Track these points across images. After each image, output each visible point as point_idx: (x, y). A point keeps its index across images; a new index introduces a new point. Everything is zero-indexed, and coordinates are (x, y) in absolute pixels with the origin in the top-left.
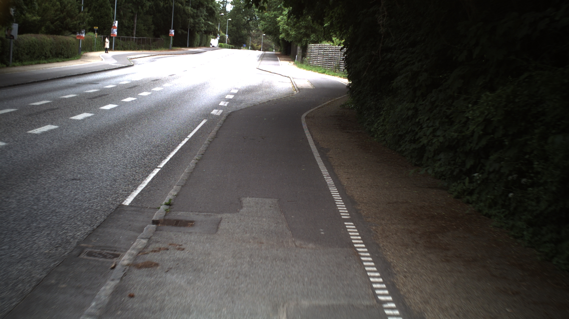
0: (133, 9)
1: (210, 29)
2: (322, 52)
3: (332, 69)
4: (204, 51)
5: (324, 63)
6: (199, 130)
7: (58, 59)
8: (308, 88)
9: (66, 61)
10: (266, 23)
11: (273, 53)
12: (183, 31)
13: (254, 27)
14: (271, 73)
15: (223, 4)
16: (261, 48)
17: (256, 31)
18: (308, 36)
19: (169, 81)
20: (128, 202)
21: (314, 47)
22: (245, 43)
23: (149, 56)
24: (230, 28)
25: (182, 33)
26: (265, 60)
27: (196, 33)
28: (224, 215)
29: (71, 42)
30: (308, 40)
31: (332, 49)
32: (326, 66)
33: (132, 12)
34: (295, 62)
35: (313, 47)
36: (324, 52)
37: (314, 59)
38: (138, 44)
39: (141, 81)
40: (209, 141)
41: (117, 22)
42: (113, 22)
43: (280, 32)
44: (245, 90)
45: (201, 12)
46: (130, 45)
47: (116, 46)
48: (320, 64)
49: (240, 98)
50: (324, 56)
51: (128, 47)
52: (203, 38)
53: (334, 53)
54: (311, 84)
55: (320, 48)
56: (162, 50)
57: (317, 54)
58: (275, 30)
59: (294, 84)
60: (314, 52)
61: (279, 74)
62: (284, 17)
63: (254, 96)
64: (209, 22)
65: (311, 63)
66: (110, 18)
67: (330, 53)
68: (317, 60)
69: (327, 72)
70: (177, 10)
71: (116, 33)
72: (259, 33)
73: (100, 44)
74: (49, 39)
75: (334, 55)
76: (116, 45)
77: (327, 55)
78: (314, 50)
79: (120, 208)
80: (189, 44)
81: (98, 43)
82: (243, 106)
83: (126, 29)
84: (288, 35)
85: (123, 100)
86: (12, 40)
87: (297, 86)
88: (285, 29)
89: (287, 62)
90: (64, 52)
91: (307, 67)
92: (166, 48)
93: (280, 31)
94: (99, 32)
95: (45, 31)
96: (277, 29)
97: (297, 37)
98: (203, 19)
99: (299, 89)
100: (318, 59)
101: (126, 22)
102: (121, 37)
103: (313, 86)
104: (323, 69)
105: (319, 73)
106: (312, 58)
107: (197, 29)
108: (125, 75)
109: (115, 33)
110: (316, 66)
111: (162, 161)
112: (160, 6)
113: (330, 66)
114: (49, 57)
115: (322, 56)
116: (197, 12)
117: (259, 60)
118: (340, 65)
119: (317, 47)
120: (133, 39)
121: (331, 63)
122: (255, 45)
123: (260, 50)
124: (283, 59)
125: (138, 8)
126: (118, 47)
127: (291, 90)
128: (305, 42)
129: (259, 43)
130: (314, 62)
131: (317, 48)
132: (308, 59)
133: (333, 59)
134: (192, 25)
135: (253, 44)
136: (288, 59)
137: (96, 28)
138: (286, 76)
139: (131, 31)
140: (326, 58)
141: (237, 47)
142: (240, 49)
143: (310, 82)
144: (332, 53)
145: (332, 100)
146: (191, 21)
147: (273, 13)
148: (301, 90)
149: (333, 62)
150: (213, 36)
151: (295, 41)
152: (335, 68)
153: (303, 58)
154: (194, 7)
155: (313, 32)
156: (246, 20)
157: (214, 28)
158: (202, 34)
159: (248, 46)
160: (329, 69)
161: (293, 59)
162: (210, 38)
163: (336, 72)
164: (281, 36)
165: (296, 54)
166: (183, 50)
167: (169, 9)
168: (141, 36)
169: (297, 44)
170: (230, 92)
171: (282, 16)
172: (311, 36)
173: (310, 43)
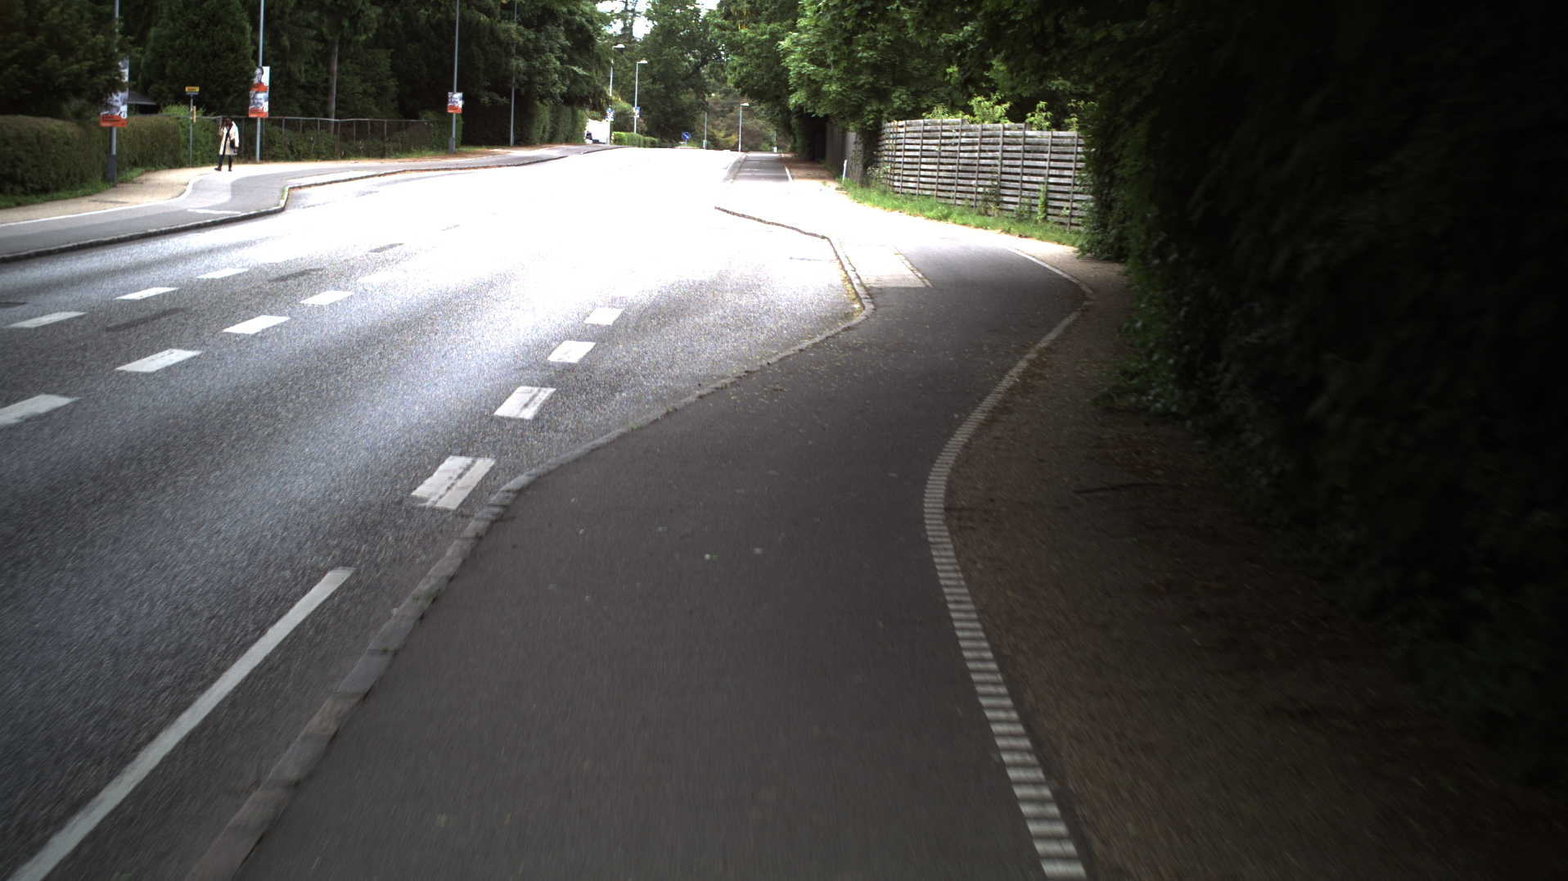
0: (324, 29)
1: (582, 90)
2: (933, 148)
3: (973, 203)
5: (943, 184)
8: (904, 285)
10: (746, 61)
11: (773, 157)
12: (496, 97)
13: (717, 84)
14: (764, 222)
15: (624, 19)
16: (738, 143)
17: (723, 95)
18: (882, 95)
21: (905, 132)
22: (690, 131)
24: (646, 87)
25: (493, 103)
26: (745, 177)
27: (538, 103)
30: (882, 107)
31: (971, 134)
32: (951, 195)
33: (320, 38)
34: (840, 182)
35: (902, 130)
36: (943, 148)
37: (906, 169)
38: (345, 138)
41: (267, 69)
42: (254, 70)
43: (790, 85)
45: (549, 37)
46: (317, 143)
47: (268, 148)
48: (927, 186)
50: (942, 160)
51: (309, 149)
52: (562, 118)
53: (977, 148)
54: (911, 264)
55: (928, 135)
57: (918, 154)
58: (773, 82)
59: (848, 268)
60: (907, 147)
61: (793, 228)
62: (802, 37)
63: (682, 340)
64: (575, 68)
65: (896, 184)
66: (245, 57)
67: (962, 148)
68: (916, 173)
69: (954, 215)
70: (471, 32)
71: (265, 107)
72: (730, 99)
75: (976, 155)
76: (268, 143)
77: (952, 158)
78: (908, 141)
80: (515, 135)
81: (203, 140)
83: (302, 91)
84: (816, 93)
85: (119, 368)
87: (859, 278)
88: (806, 77)
89: (817, 184)
90: (26, 171)
91: (885, 200)
92: (437, 150)
93: (791, 82)
94: (205, 103)
96: (782, 77)
97: (847, 101)
98: (556, 57)
99: (873, 293)
100: (921, 170)
101: (300, 71)
102: (286, 120)
104: (942, 204)
105: (929, 218)
106: (899, 168)
107: (539, 89)
109: (261, 104)
110: (913, 194)
112: (418, 21)
113: (963, 195)
115: (936, 160)
116: (536, 38)
117: (726, 179)
118: (1003, 191)
119: (917, 132)
120: (325, 125)
121: (967, 182)
122: (721, 135)
123: (734, 148)
124: (803, 173)
125: (341, 27)
126: (276, 150)
127: (839, 296)
128: (871, 116)
129: (731, 130)
130: (907, 182)
131: (916, 135)
132: (885, 173)
133: (976, 168)
134: (522, 76)
135: (713, 133)
136: (817, 174)
137: (193, 90)
138: (815, 235)
139: (321, 98)
140: (950, 167)
141: (667, 144)
143: (906, 259)
144: (969, 148)
145: (1028, 356)
146: (518, 65)
147: (766, 28)
148: (879, 300)
149: (974, 179)
150: (595, 113)
151: (840, 113)
152: (986, 200)
153: (870, 168)
154: (526, 24)
155: (898, 82)
156: (690, 62)
157: (596, 88)
158: (556, 104)
159: (699, 138)
160: (963, 205)
161: (835, 173)
162: (582, 117)
163: (986, 212)
164: (793, 100)
165: (842, 156)
166: (494, 154)
167: (443, 30)
168: (353, 114)
169: (845, 123)
170: (585, 322)
171: (796, 34)
172: (893, 95)
173: (891, 118)
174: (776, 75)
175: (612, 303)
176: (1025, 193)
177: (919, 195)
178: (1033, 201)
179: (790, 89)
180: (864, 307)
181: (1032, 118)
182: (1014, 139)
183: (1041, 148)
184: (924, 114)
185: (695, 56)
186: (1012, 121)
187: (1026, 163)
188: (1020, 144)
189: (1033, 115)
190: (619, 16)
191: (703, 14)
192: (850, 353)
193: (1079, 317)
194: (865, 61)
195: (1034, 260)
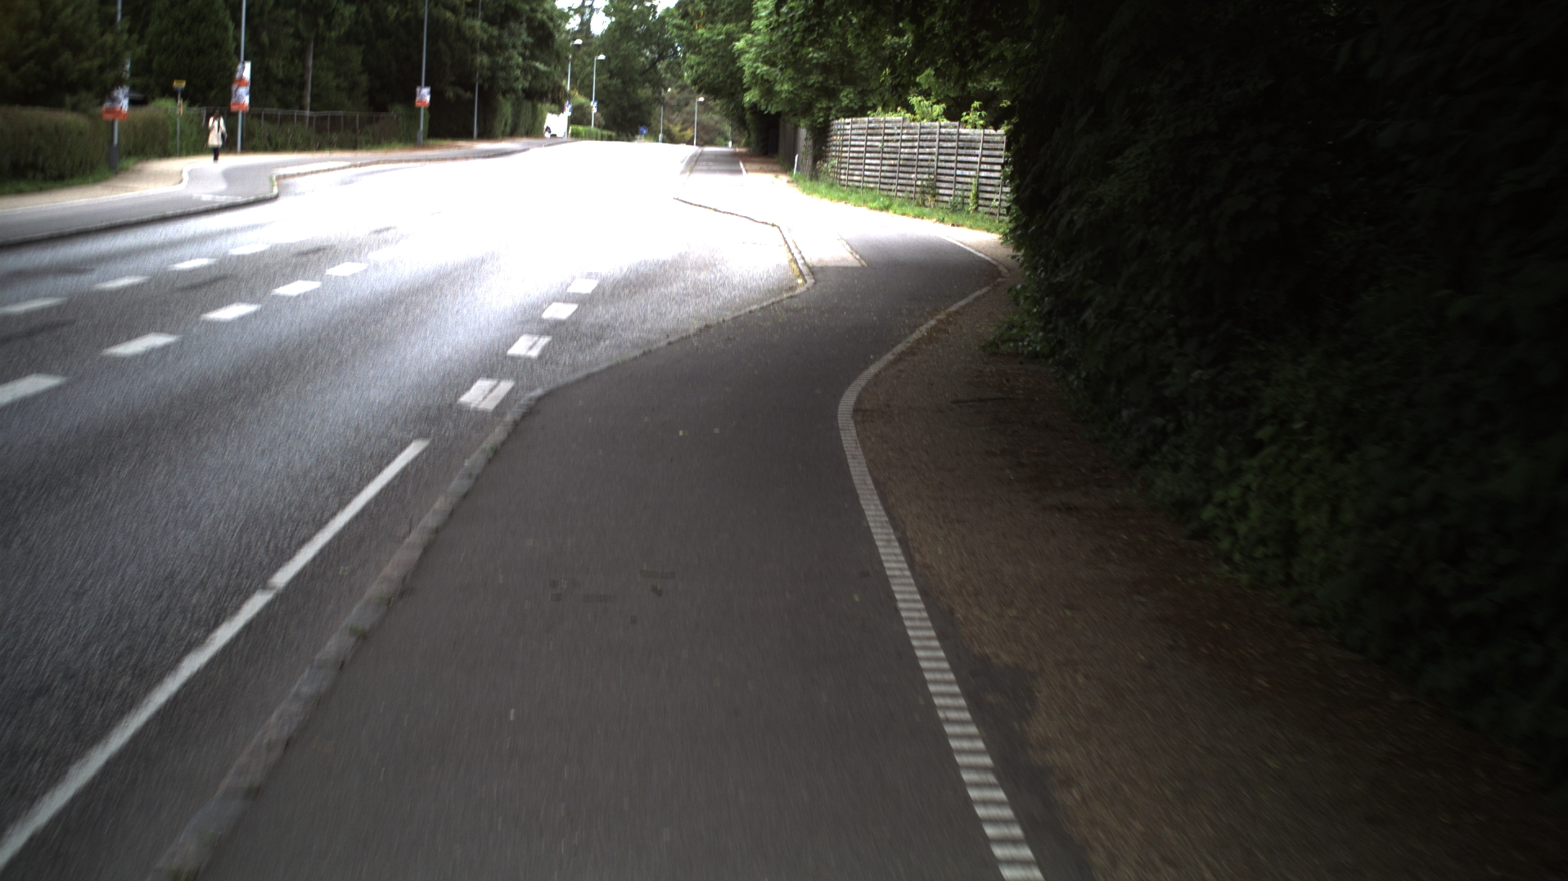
0: (301, 27)
1: (542, 86)
2: (877, 144)
3: (912, 195)
5: (885, 177)
8: (842, 264)
10: (703, 60)
11: (728, 152)
12: (461, 91)
13: (673, 79)
14: (719, 211)
15: (582, 15)
16: (693, 138)
17: (679, 90)
18: (832, 94)
19: (360, 253)
21: (852, 129)
22: (647, 125)
23: (344, 168)
24: (605, 81)
25: (458, 97)
26: (701, 171)
27: (500, 97)
30: (832, 105)
31: (911, 131)
32: (893, 187)
33: (297, 35)
34: (791, 175)
35: (849, 127)
36: (885, 144)
37: (852, 164)
38: (320, 130)
41: (248, 65)
42: (236, 66)
43: (745, 84)
44: (626, 278)
45: (512, 34)
46: (294, 136)
47: (249, 140)
48: (871, 179)
49: (603, 313)
50: (885, 155)
51: (287, 141)
52: (523, 112)
53: (916, 144)
54: (851, 248)
55: (872, 131)
56: (393, 149)
57: (863, 149)
58: (729, 81)
59: (794, 251)
60: (853, 143)
61: (747, 218)
62: (756, 38)
63: (651, 304)
64: (537, 64)
65: (843, 177)
66: (228, 54)
67: (903, 144)
68: (861, 167)
69: (895, 206)
70: (439, 30)
71: (246, 100)
72: (686, 94)
73: (193, 135)
75: (916, 150)
76: (249, 136)
77: (894, 153)
78: (853, 137)
80: (478, 129)
81: (189, 132)
82: (602, 355)
83: (280, 86)
84: (768, 91)
87: (803, 258)
88: (760, 76)
89: (769, 177)
90: (47, 160)
91: (832, 192)
92: (405, 142)
93: (745, 81)
94: (191, 97)
96: (736, 76)
97: (798, 100)
98: (518, 53)
99: (813, 270)
100: (865, 164)
101: (278, 66)
102: (265, 112)
103: (858, 257)
104: (884, 196)
105: (871, 208)
106: (846, 163)
107: (502, 84)
109: (243, 98)
110: (858, 187)
112: (387, 18)
113: (903, 188)
115: (880, 155)
116: (500, 35)
117: (683, 172)
118: (938, 184)
119: (862, 129)
120: (301, 118)
121: (907, 176)
122: (676, 129)
123: (690, 142)
124: (757, 166)
125: (316, 25)
126: (256, 141)
127: (786, 273)
128: (821, 114)
129: (686, 125)
130: (853, 175)
131: (861, 132)
132: (833, 167)
133: (915, 163)
134: (485, 72)
135: (669, 127)
136: (770, 168)
137: (179, 85)
138: (766, 223)
139: (296, 92)
140: (892, 162)
141: (624, 137)
143: (848, 243)
144: (910, 144)
145: (939, 317)
146: (481, 61)
147: (721, 30)
148: (819, 276)
149: (913, 173)
150: (553, 107)
151: (791, 110)
152: (923, 193)
153: (818, 162)
154: (490, 20)
155: (846, 82)
156: (647, 58)
157: (555, 83)
158: (518, 99)
159: (655, 132)
160: (903, 197)
161: (786, 166)
162: (542, 112)
163: (924, 204)
164: (749, 98)
165: (794, 151)
166: (459, 147)
167: (412, 27)
168: (328, 107)
169: (796, 119)
170: (568, 291)
171: (750, 36)
172: (842, 95)
173: (839, 115)
174: (731, 73)
175: (589, 276)
176: (959, 186)
177: (863, 188)
178: (966, 194)
179: (745, 87)
180: (806, 282)
181: (967, 117)
182: (950, 137)
183: (973, 144)
184: (869, 113)
185: (652, 52)
186: (948, 119)
187: (960, 158)
188: (955, 141)
189: (968, 114)
190: (576, 11)
191: (660, 11)
192: (791, 314)
193: (989, 291)
194: (815, 61)
195: (962, 245)
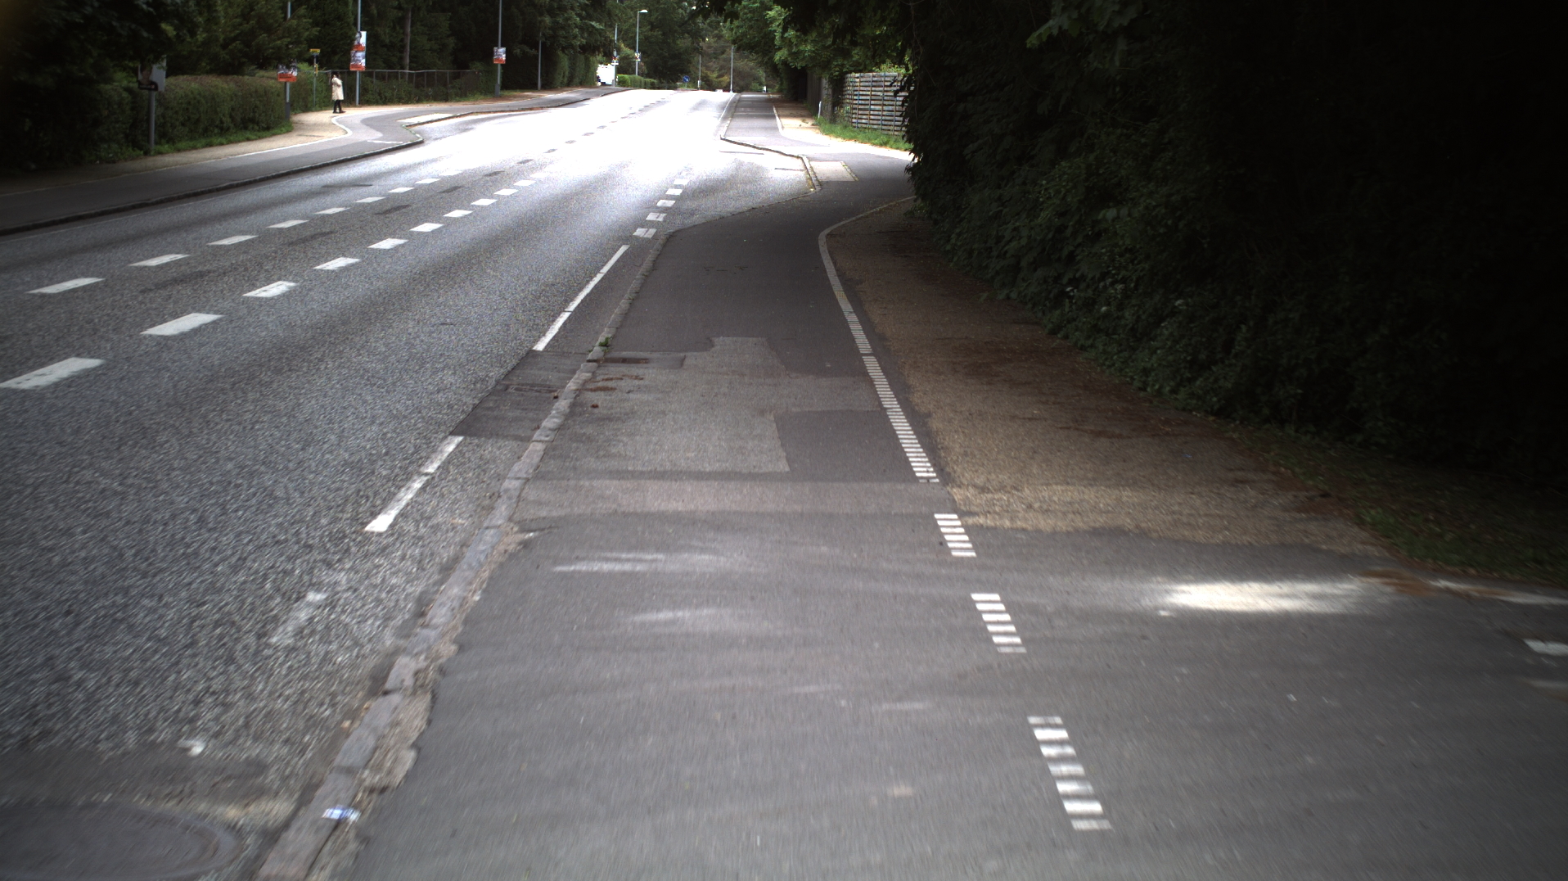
1: (596, 41)
2: (879, 93)
4: (581, 98)
5: (886, 120)
6: (618, 261)
7: (248, 135)
8: (842, 180)
9: (266, 137)
10: (741, 24)
11: (761, 98)
12: (527, 49)
13: (710, 29)
14: (758, 148)
16: (729, 84)
17: (716, 39)
18: (846, 54)
19: (523, 174)
20: (540, 346)
21: (860, 82)
22: (687, 73)
23: (449, 118)
24: (647, 34)
25: (525, 54)
26: (741, 116)
27: (560, 53)
28: (689, 354)
29: (273, 90)
30: (845, 62)
32: (891, 128)
33: (400, 7)
34: (816, 119)
35: (858, 80)
36: (885, 94)
37: (861, 110)
38: (417, 86)
39: (462, 176)
40: (644, 275)
41: (364, 34)
42: (355, 34)
43: (776, 45)
44: (699, 188)
46: (398, 91)
47: (363, 93)
48: (875, 122)
49: (690, 204)
51: (393, 96)
52: (578, 64)
54: (851, 170)
55: (875, 84)
56: (477, 100)
57: (868, 98)
58: (763, 41)
59: (810, 173)
60: (861, 93)
61: (777, 152)
63: (719, 200)
64: (592, 23)
65: (854, 120)
66: (348, 25)
68: (867, 112)
69: (892, 142)
71: (363, 62)
72: (722, 43)
73: (324, 92)
74: (225, 86)
76: (364, 91)
78: (862, 88)
79: (531, 353)
80: (542, 81)
81: (320, 89)
82: (697, 219)
83: (385, 49)
84: (795, 52)
85: (446, 215)
86: (154, 94)
87: (816, 176)
88: (787, 40)
89: (797, 122)
90: (260, 115)
91: (845, 132)
92: (485, 94)
93: (776, 42)
94: (325, 62)
95: (208, 67)
96: (770, 37)
97: (819, 58)
98: (576, 14)
99: (821, 183)
100: (871, 110)
101: (385, 34)
102: (377, 72)
103: (854, 175)
104: (884, 134)
106: (856, 109)
107: (562, 41)
108: (415, 164)
109: (360, 61)
110: (865, 128)
111: (569, 303)
114: (228, 129)
115: (881, 103)
117: (725, 118)
119: (868, 81)
120: (403, 74)
122: (713, 76)
123: (726, 89)
124: (787, 112)
126: (370, 96)
127: (804, 186)
128: (837, 69)
129: (723, 71)
130: (861, 119)
131: (867, 84)
132: (847, 112)
134: (548, 31)
135: (707, 74)
136: (799, 113)
137: (316, 52)
138: (793, 156)
139: (398, 54)
141: (665, 84)
142: (675, 88)
146: (545, 22)
148: (826, 186)
150: (603, 58)
151: (814, 66)
153: (836, 108)
155: (856, 43)
157: (606, 38)
158: (575, 54)
159: (694, 79)
161: (811, 112)
162: (594, 63)
164: (778, 56)
165: (818, 99)
168: (423, 66)
169: (818, 73)
172: (853, 54)
173: (851, 71)
174: (763, 36)
175: (676, 187)
177: (869, 129)
180: (815, 190)
184: (873, 69)
